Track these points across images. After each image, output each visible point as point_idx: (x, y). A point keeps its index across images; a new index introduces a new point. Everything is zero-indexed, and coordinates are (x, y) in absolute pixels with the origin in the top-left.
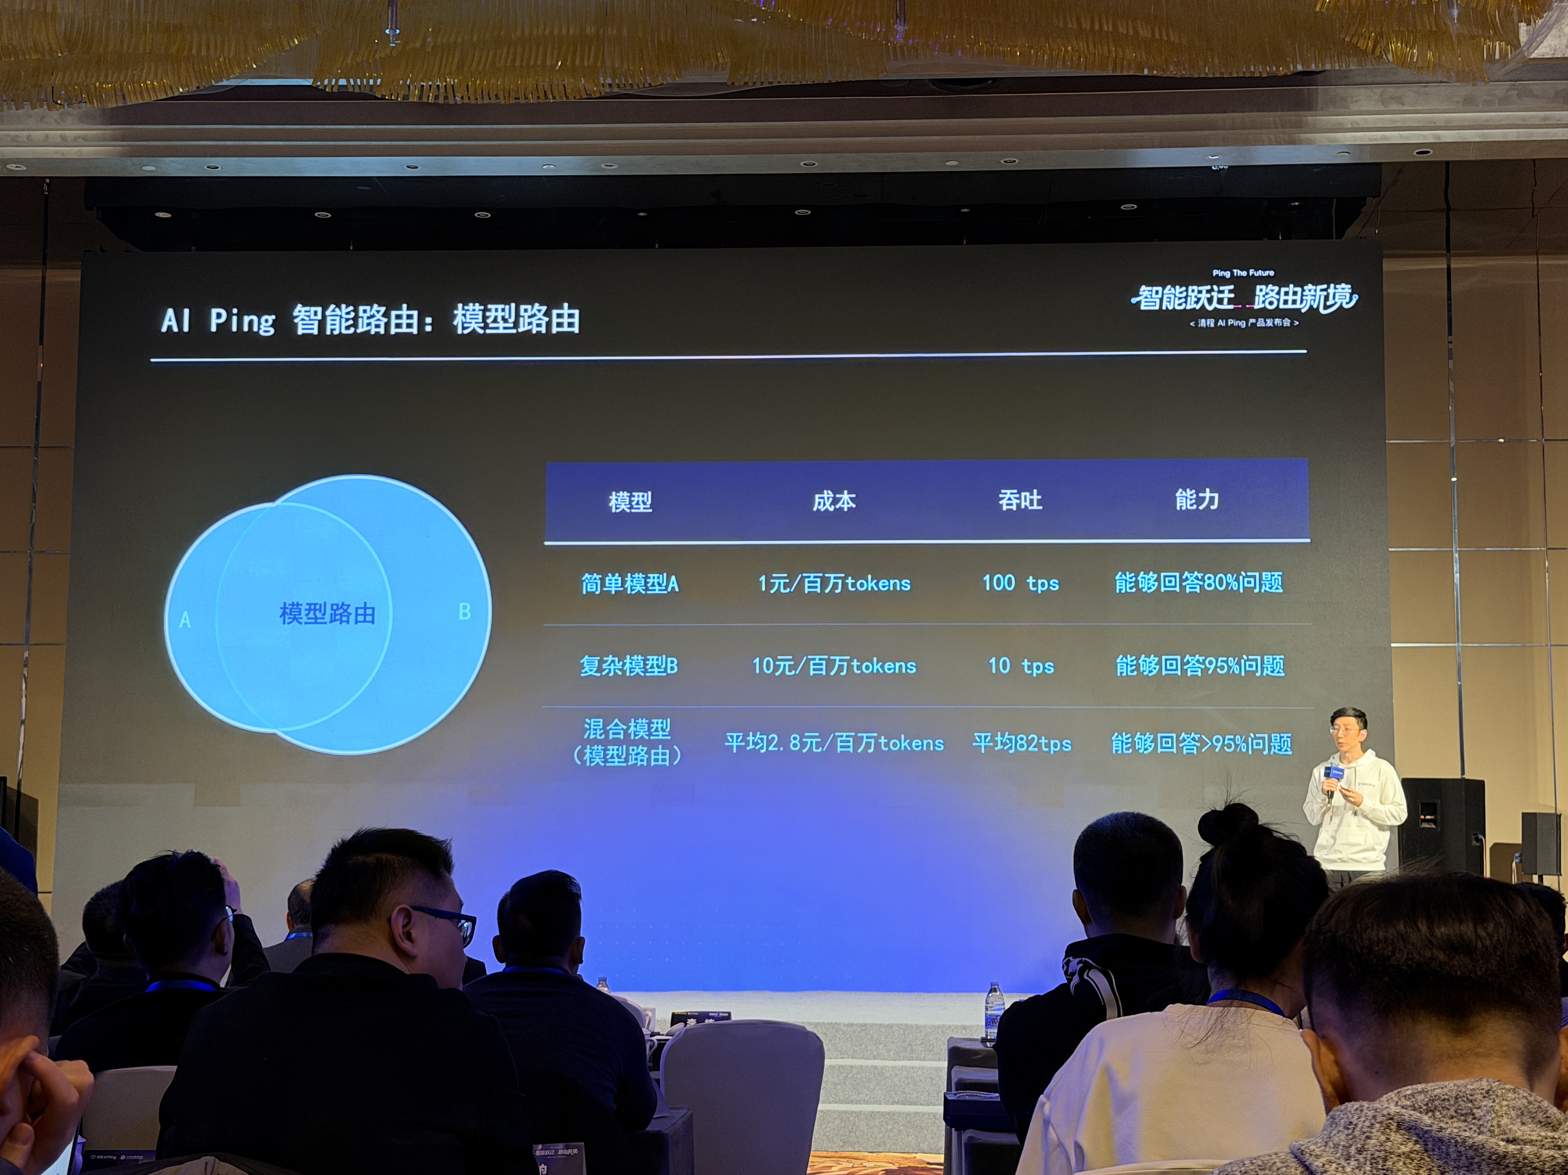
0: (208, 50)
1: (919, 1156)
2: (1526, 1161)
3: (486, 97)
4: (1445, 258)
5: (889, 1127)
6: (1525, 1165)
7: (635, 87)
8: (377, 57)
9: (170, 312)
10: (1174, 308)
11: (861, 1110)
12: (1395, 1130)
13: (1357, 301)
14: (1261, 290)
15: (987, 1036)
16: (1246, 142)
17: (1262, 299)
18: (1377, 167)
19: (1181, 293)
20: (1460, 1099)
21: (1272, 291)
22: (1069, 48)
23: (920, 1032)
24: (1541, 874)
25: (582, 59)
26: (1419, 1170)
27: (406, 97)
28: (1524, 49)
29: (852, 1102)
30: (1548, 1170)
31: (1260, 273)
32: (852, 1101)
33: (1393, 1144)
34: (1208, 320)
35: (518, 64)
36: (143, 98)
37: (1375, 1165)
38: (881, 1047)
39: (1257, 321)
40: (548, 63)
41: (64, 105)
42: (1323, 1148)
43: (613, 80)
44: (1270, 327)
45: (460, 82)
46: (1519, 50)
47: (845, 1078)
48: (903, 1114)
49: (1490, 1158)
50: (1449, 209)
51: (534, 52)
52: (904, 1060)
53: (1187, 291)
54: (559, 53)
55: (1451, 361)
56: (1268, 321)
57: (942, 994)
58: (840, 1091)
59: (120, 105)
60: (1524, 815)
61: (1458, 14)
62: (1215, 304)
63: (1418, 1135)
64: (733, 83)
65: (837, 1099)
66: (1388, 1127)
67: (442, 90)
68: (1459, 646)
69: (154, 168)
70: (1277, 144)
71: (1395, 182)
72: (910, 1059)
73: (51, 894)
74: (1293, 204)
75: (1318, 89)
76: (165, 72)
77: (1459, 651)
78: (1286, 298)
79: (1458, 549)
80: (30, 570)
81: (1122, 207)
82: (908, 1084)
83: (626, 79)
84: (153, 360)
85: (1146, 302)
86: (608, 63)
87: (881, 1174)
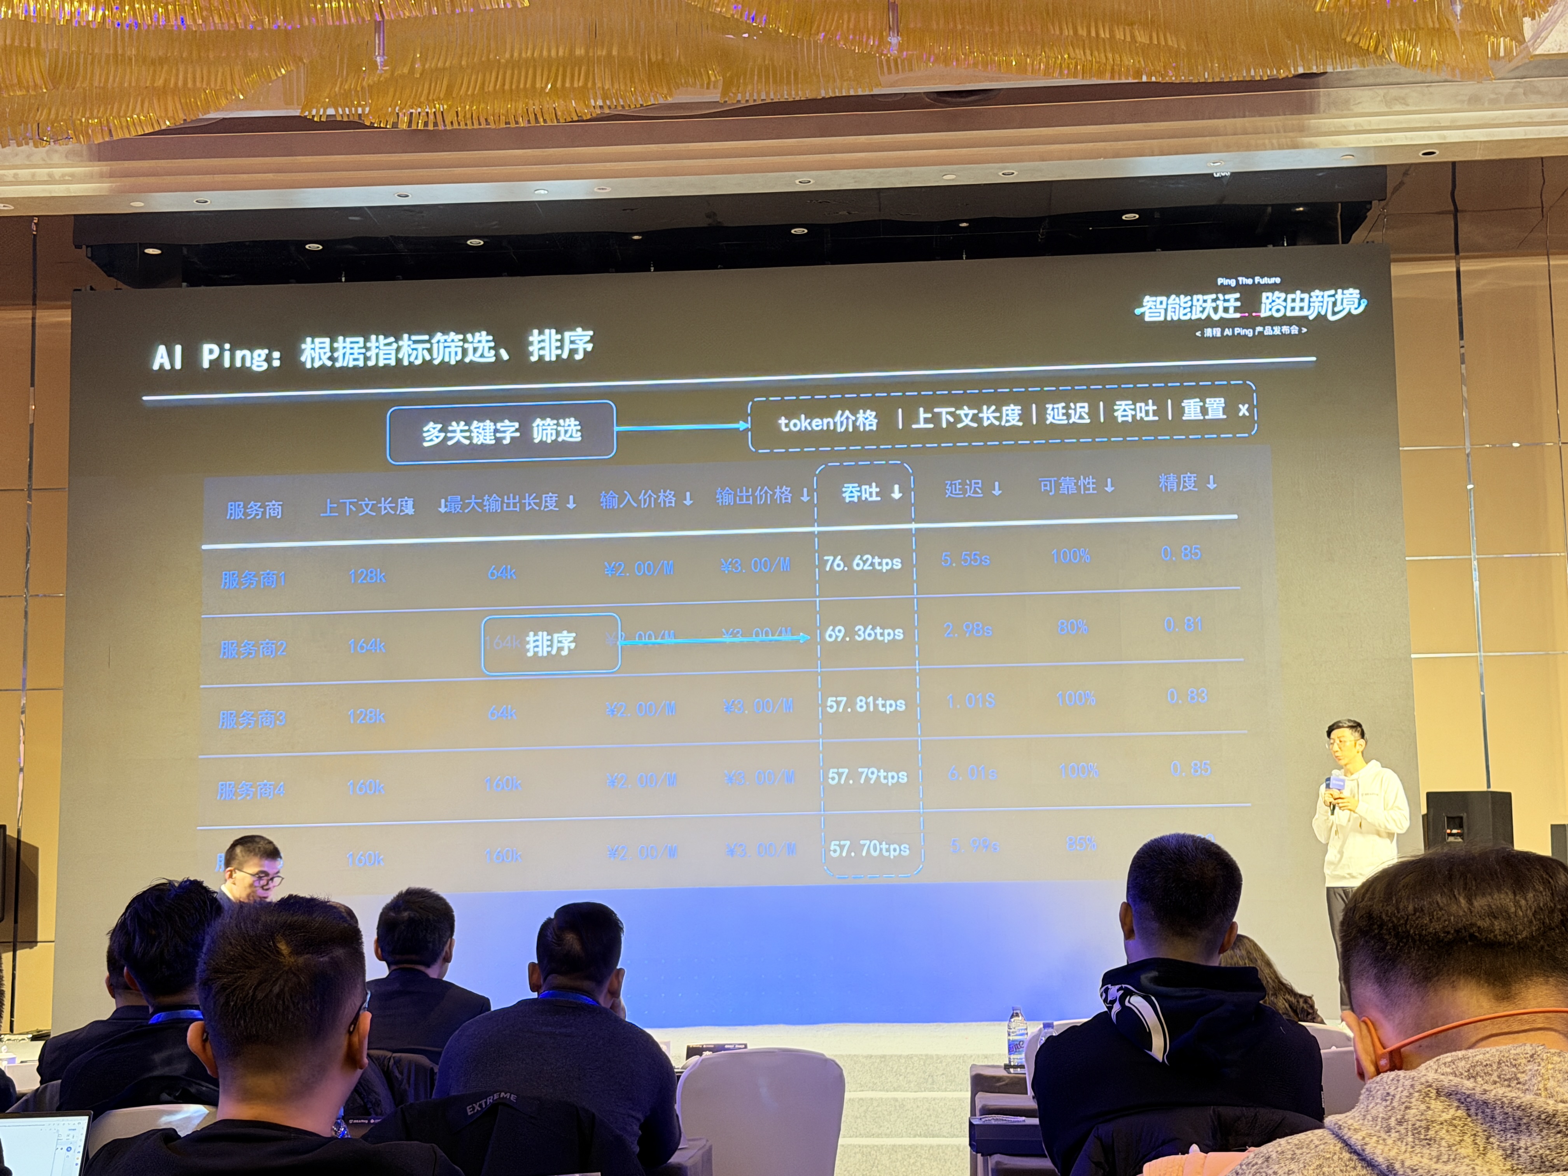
0: (194, 81)
3: (476, 122)
4: (1454, 261)
5: (912, 1161)
7: (627, 108)
8: (365, 83)
9: (162, 350)
10: (1179, 319)
11: (883, 1143)
12: (1434, 1097)
13: (1366, 306)
14: (1267, 298)
15: (1010, 1062)
16: (1247, 147)
17: (1269, 307)
18: (1382, 169)
19: (1186, 302)
20: (1503, 1064)
21: (1279, 298)
22: (1066, 56)
23: (941, 1062)
25: (572, 81)
26: (1463, 1136)
27: (395, 125)
28: (1529, 44)
31: (1266, 280)
32: (873, 1135)
34: (1214, 329)
35: (507, 87)
36: (129, 132)
37: (1417, 1135)
38: (901, 1078)
39: (1264, 329)
40: (538, 85)
41: (50, 142)
42: (1361, 1122)
43: (604, 102)
44: (1278, 335)
45: (450, 107)
46: (1524, 45)
47: (865, 1112)
48: (926, 1146)
49: (1539, 1117)
50: (1456, 210)
51: (523, 74)
52: (925, 1091)
53: (1192, 300)
54: (549, 75)
55: (1463, 366)
56: (1275, 328)
57: (962, 1024)
58: (860, 1125)
59: (107, 139)
60: (1554, 827)
61: (1461, 10)
62: (1221, 314)
63: (1459, 1100)
64: (725, 102)
65: (858, 1134)
66: (1427, 1095)
67: (431, 117)
68: (1480, 656)
69: (142, 204)
70: (1280, 149)
71: (1402, 183)
72: (931, 1090)
73: (53, 944)
74: (1297, 209)
75: (1319, 92)
76: (151, 104)
77: (1481, 661)
78: (1293, 305)
79: (1477, 556)
80: (26, 613)
81: (1124, 217)
82: (930, 1116)
83: (617, 100)
84: (145, 398)
85: (1150, 313)
86: (599, 85)
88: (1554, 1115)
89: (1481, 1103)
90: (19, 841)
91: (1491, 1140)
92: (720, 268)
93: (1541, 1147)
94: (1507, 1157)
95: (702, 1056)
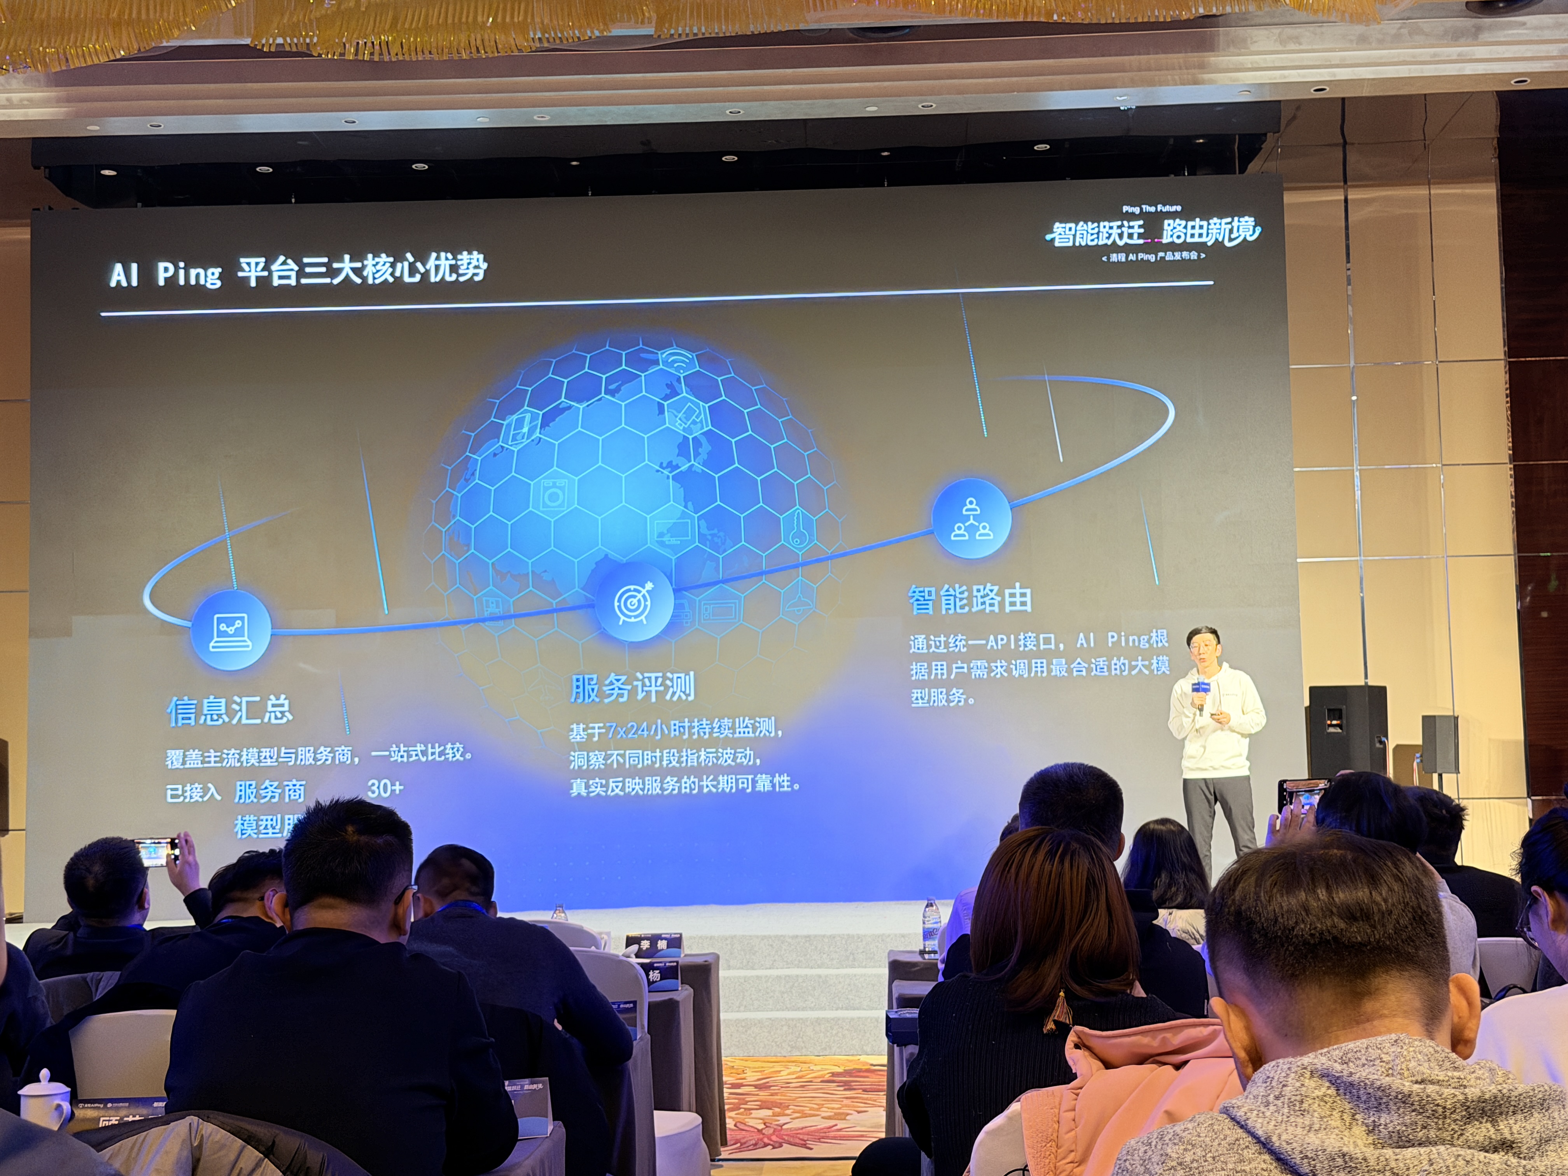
0: (148, 13)
1: (863, 1058)
2: (1429, 1099)
3: (420, 53)
4: (1342, 190)
5: (834, 1032)
6: (1428, 1103)
7: (565, 42)
8: (312, 16)
9: (119, 267)
10: (1087, 244)
11: (807, 1016)
13: (1261, 233)
14: (1169, 225)
15: (925, 948)
16: (1151, 83)
17: (1170, 233)
18: (1276, 104)
19: (1093, 229)
21: (1179, 225)
23: (862, 941)
24: (1440, 772)
25: (512, 17)
27: (342, 56)
29: (798, 1009)
30: (1450, 1106)
31: (1167, 208)
33: (1307, 1089)
34: (1119, 254)
35: (450, 21)
36: (85, 61)
37: (1292, 1107)
38: (825, 956)
39: (1166, 254)
40: (480, 19)
41: (8, 71)
42: (1244, 1100)
43: (543, 34)
44: (1179, 260)
45: (394, 39)
47: (791, 988)
48: (847, 1018)
49: (1396, 1097)
50: (1345, 143)
51: (465, 9)
52: (846, 967)
53: (1098, 227)
54: (490, 9)
55: (1349, 287)
56: (1176, 254)
58: (787, 999)
59: (64, 68)
60: (1424, 718)
62: (1126, 240)
63: (1330, 1081)
64: (659, 36)
67: (377, 47)
68: (1361, 560)
69: (97, 128)
70: (1182, 85)
71: (1294, 118)
72: (853, 967)
73: (24, 832)
74: (1197, 141)
75: (1219, 30)
76: (107, 36)
77: (1361, 564)
78: (1193, 231)
79: (1359, 467)
81: (1035, 148)
82: (851, 990)
83: (556, 33)
84: (103, 314)
85: (1060, 239)
86: (538, 19)
87: (827, 1077)
88: (1410, 1095)
89: (1348, 1084)
91: (1357, 1117)
92: (654, 194)
93: (1399, 1124)
94: (1369, 1132)
95: (640, 945)
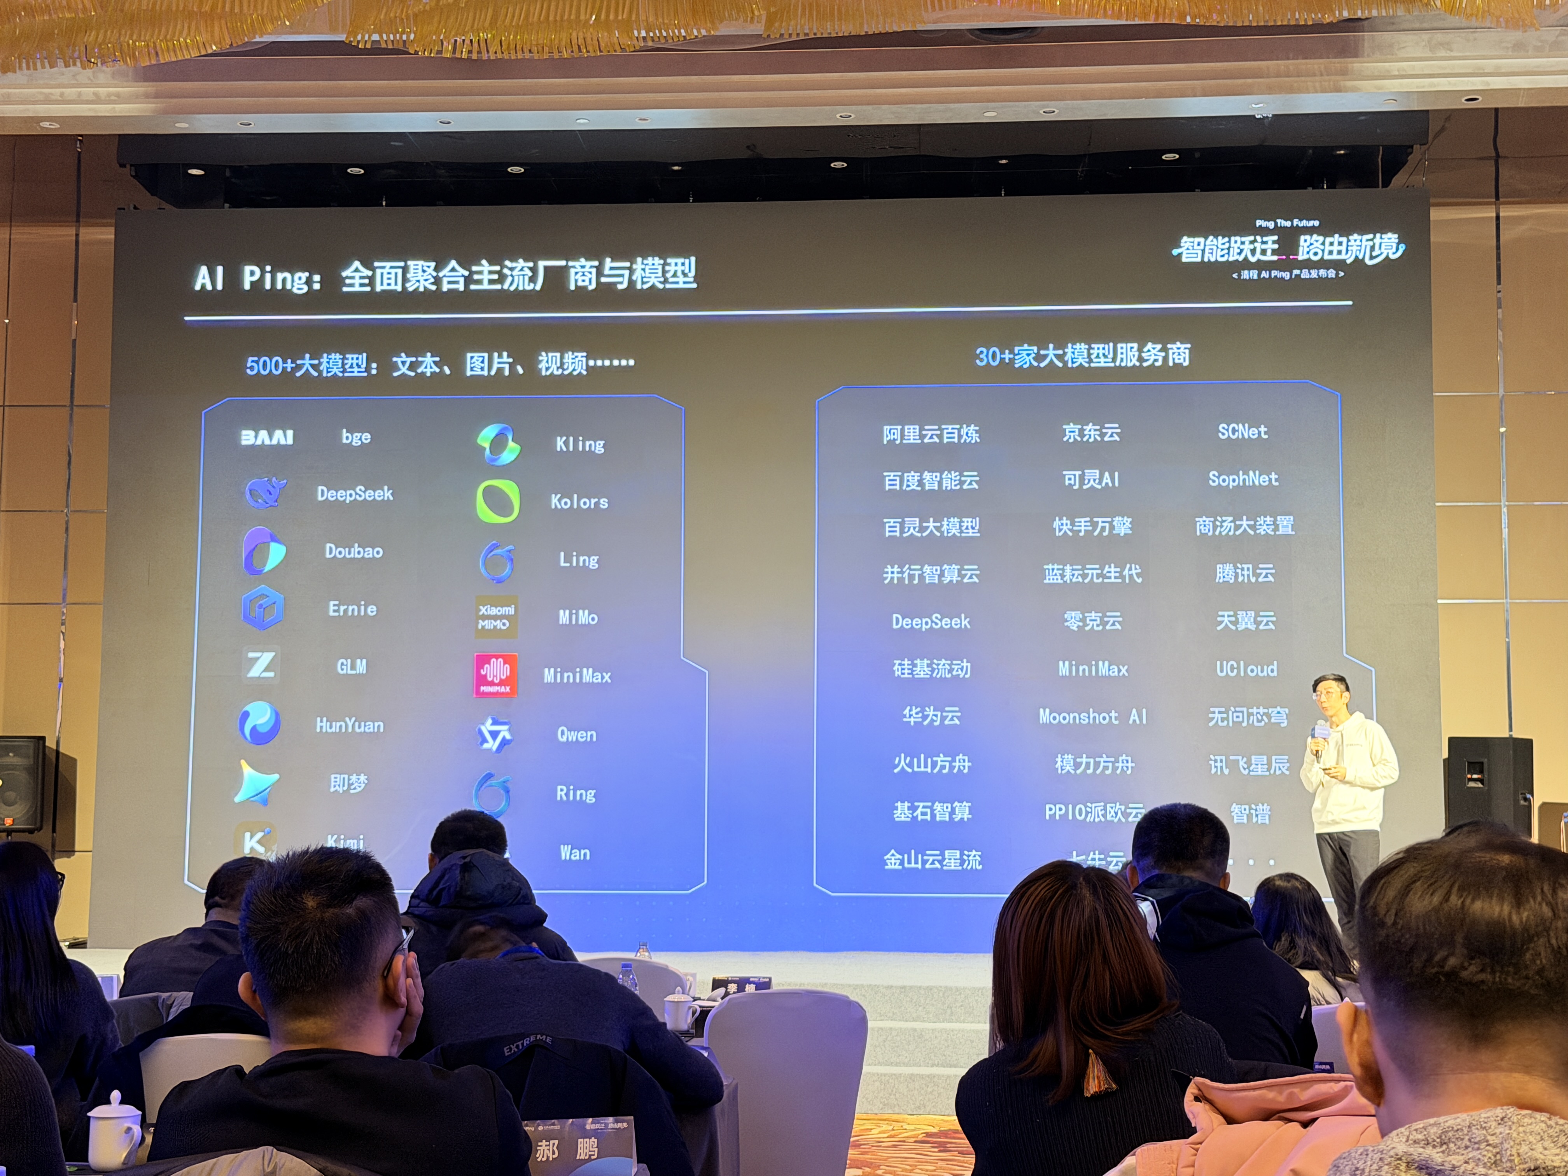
0: (241, 7)
3: (519, 52)
4: (1494, 206)
5: (929, 1090)
7: (670, 41)
8: (410, 12)
9: (204, 270)
10: (1216, 260)
11: (901, 1072)
13: (1404, 252)
14: (1305, 241)
16: (1290, 90)
17: (1306, 250)
18: (1425, 113)
19: (1224, 244)
21: (1317, 241)
23: (960, 994)
25: (616, 13)
27: (439, 52)
29: (891, 1064)
31: (1304, 223)
34: (1251, 271)
35: (551, 18)
36: (176, 56)
38: (920, 1009)
39: (1301, 272)
40: (582, 17)
41: (97, 64)
43: (647, 33)
44: (1315, 278)
45: (494, 37)
48: (943, 1076)
50: (1498, 156)
51: (568, 6)
52: (943, 1022)
53: (1229, 242)
54: (593, 7)
55: (1500, 311)
56: (1313, 271)
59: (154, 62)
62: (1258, 256)
64: (768, 36)
65: (877, 1062)
66: (1397, 1168)
67: (475, 45)
68: (1507, 603)
69: (187, 125)
70: (1322, 92)
71: (1443, 129)
72: (950, 1021)
73: (91, 853)
74: (1338, 152)
75: (1364, 35)
76: (198, 30)
77: (1507, 607)
78: (1331, 248)
79: (1506, 503)
80: (67, 529)
81: (1164, 157)
83: (661, 32)
84: (187, 318)
85: (1188, 254)
86: (642, 17)
87: (921, 1137)
90: (58, 752)
92: (759, 201)
95: (727, 989)
